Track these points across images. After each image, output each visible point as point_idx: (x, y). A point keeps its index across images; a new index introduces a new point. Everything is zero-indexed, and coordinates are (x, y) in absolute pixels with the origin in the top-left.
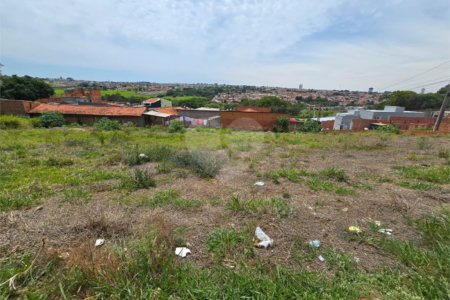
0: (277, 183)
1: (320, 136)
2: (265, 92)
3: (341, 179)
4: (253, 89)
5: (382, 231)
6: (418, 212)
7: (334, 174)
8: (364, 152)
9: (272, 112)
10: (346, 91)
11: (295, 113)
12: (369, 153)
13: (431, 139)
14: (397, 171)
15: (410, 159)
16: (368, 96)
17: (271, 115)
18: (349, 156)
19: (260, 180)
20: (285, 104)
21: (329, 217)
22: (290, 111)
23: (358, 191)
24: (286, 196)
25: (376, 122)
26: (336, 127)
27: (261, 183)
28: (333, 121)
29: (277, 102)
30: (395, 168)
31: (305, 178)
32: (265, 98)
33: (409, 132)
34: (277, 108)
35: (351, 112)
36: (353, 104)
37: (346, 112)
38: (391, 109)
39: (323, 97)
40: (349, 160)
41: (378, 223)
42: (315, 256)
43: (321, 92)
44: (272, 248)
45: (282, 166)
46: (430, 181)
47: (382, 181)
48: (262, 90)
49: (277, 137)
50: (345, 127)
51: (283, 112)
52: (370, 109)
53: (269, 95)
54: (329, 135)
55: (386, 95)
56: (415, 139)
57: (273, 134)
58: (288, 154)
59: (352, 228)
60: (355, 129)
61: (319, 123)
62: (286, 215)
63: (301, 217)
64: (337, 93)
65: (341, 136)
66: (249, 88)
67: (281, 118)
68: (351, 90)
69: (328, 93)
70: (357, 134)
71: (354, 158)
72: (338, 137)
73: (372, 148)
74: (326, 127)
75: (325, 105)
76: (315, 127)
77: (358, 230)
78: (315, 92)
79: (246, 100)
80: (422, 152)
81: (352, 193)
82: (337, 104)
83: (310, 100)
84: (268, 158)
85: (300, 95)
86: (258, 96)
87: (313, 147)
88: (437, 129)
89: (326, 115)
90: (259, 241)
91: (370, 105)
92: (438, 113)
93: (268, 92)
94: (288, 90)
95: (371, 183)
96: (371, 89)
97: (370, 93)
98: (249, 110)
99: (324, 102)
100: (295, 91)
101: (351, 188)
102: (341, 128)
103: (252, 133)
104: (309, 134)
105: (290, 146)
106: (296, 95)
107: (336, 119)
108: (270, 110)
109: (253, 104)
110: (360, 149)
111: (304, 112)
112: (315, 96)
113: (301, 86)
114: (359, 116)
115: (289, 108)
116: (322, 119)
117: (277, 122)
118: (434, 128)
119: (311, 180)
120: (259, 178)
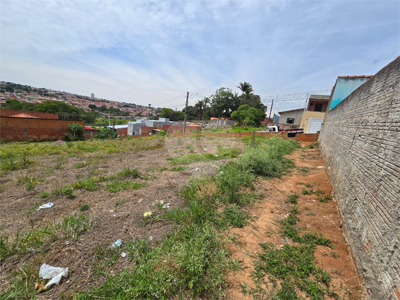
0: (73, 198)
1: (117, 142)
2: (48, 95)
3: (136, 176)
4: (27, 89)
5: (164, 207)
6: (181, 185)
7: (130, 173)
8: (150, 152)
9: (61, 118)
10: (134, 104)
11: (89, 120)
12: (153, 152)
13: (183, 139)
14: (169, 161)
15: (175, 152)
16: (148, 110)
17: (60, 122)
18: (141, 156)
19: (46, 202)
20: (77, 111)
21: (128, 212)
22: (84, 119)
23: (148, 182)
24: (85, 208)
25: (155, 128)
26: (130, 133)
27: (48, 205)
28: (127, 128)
29: (66, 108)
30: (168, 159)
31: (104, 184)
32: (48, 102)
33: (173, 135)
34: (66, 115)
35: (139, 121)
36: (140, 115)
37: (135, 121)
38: (162, 120)
39: (115, 107)
40: (140, 159)
41: (162, 202)
42: (118, 256)
43: (114, 103)
44: (68, 278)
45: (78, 177)
46: (184, 164)
47: (162, 170)
48: (42, 92)
49: (70, 146)
50: (136, 133)
51: (77, 119)
52: (151, 119)
53: (54, 99)
54: (124, 140)
55: (159, 110)
56: (176, 139)
57: (64, 143)
58: (85, 162)
59: (146, 215)
60: (143, 134)
61: (115, 130)
62: (85, 230)
63: (102, 224)
64: (127, 106)
65: (134, 140)
66: (19, 87)
67: (74, 125)
68: (137, 104)
69: (119, 105)
70: (144, 138)
71: (144, 156)
72: (131, 141)
73: (154, 148)
74: (121, 134)
75: (118, 115)
76: (112, 134)
77: (150, 213)
78: (108, 102)
79: (16, 101)
80: (180, 147)
81: (144, 186)
82: (127, 114)
83: (103, 109)
84: (58, 172)
85: (93, 103)
86: (38, 99)
87: (110, 152)
88: (184, 133)
89: (120, 123)
90: (47, 281)
91: (150, 117)
92: (183, 123)
93: (52, 96)
94: (78, 97)
95: (156, 173)
96: (150, 105)
97: (150, 108)
98: (22, 116)
99: (117, 112)
100: (87, 98)
101: (144, 181)
102: (134, 133)
103: (32, 144)
104: (106, 141)
105: (87, 155)
106: (89, 103)
107: (129, 126)
108: (57, 117)
109: (30, 108)
110: (148, 149)
111: (99, 120)
112: (108, 106)
113: (92, 95)
114: (145, 124)
115: (83, 116)
116: (116, 127)
117: (69, 130)
118: (183, 132)
119: (110, 183)
120: (45, 198)
